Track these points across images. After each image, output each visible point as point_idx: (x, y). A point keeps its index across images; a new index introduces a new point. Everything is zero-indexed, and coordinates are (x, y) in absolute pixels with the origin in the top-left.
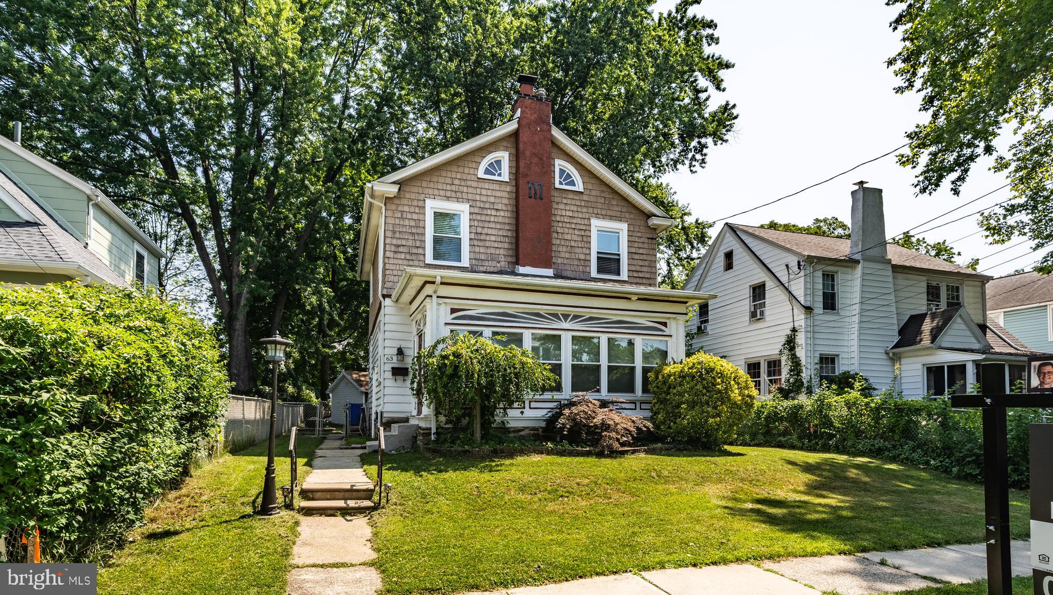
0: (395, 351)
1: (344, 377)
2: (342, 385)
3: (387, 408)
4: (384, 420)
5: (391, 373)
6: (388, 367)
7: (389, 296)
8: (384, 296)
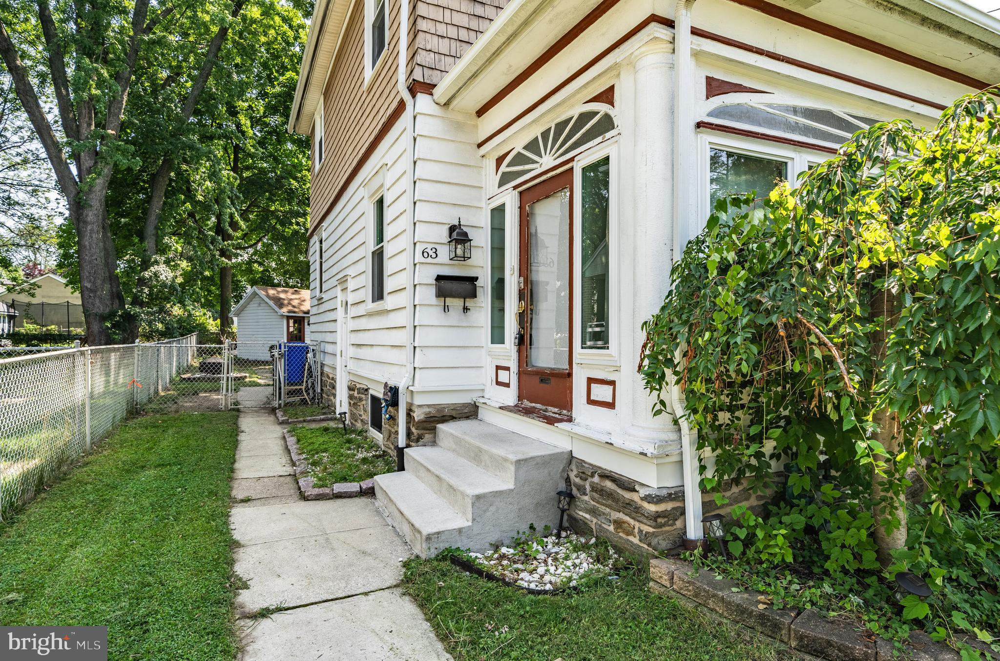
0: (443, 234)
1: (255, 294)
2: (253, 305)
3: (425, 381)
4: (418, 415)
5: (433, 291)
6: (427, 275)
7: (429, 88)
8: (415, 88)
